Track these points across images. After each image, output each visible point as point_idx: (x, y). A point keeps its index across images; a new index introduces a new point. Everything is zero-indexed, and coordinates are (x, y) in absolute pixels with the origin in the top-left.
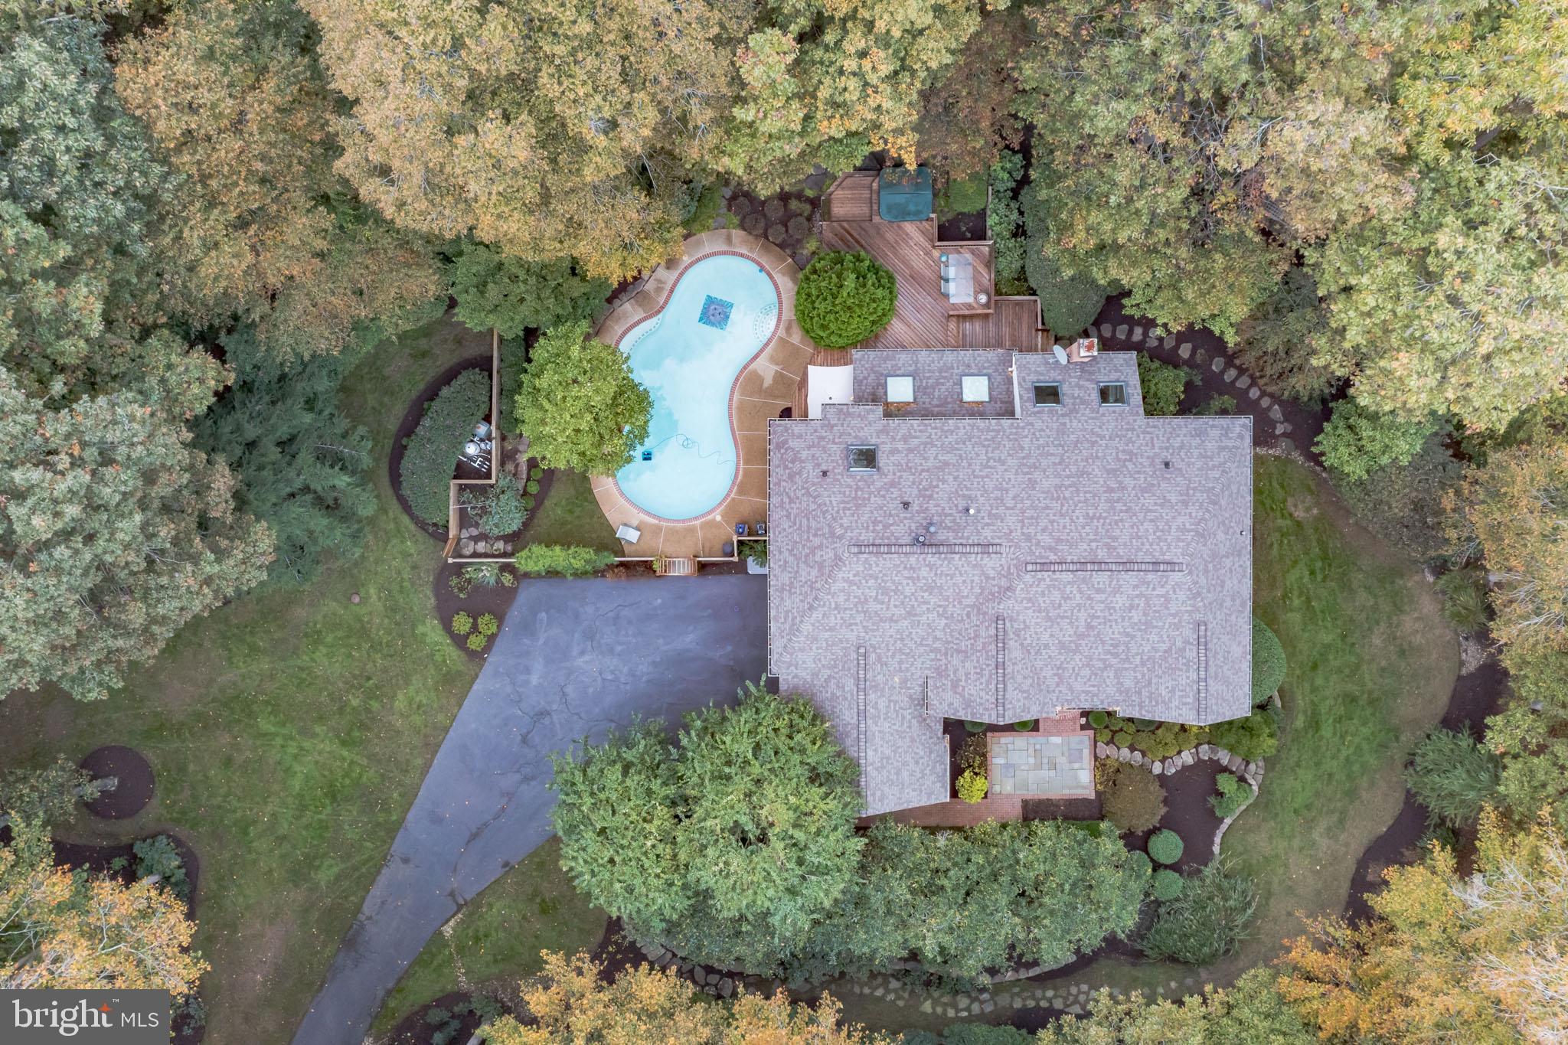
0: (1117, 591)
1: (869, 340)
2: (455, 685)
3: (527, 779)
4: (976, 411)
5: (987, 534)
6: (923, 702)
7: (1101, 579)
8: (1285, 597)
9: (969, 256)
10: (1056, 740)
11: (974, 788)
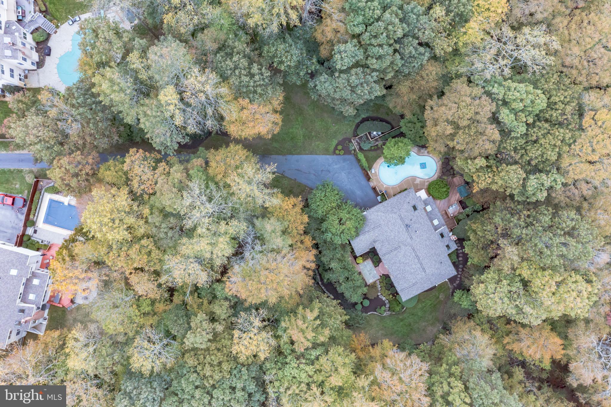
0: (415, 265)
1: (434, 198)
2: (326, 152)
3: (314, 175)
4: (433, 224)
5: (414, 237)
6: (375, 242)
7: (416, 261)
8: (423, 302)
9: (458, 208)
10: (375, 272)
11: (360, 260)
